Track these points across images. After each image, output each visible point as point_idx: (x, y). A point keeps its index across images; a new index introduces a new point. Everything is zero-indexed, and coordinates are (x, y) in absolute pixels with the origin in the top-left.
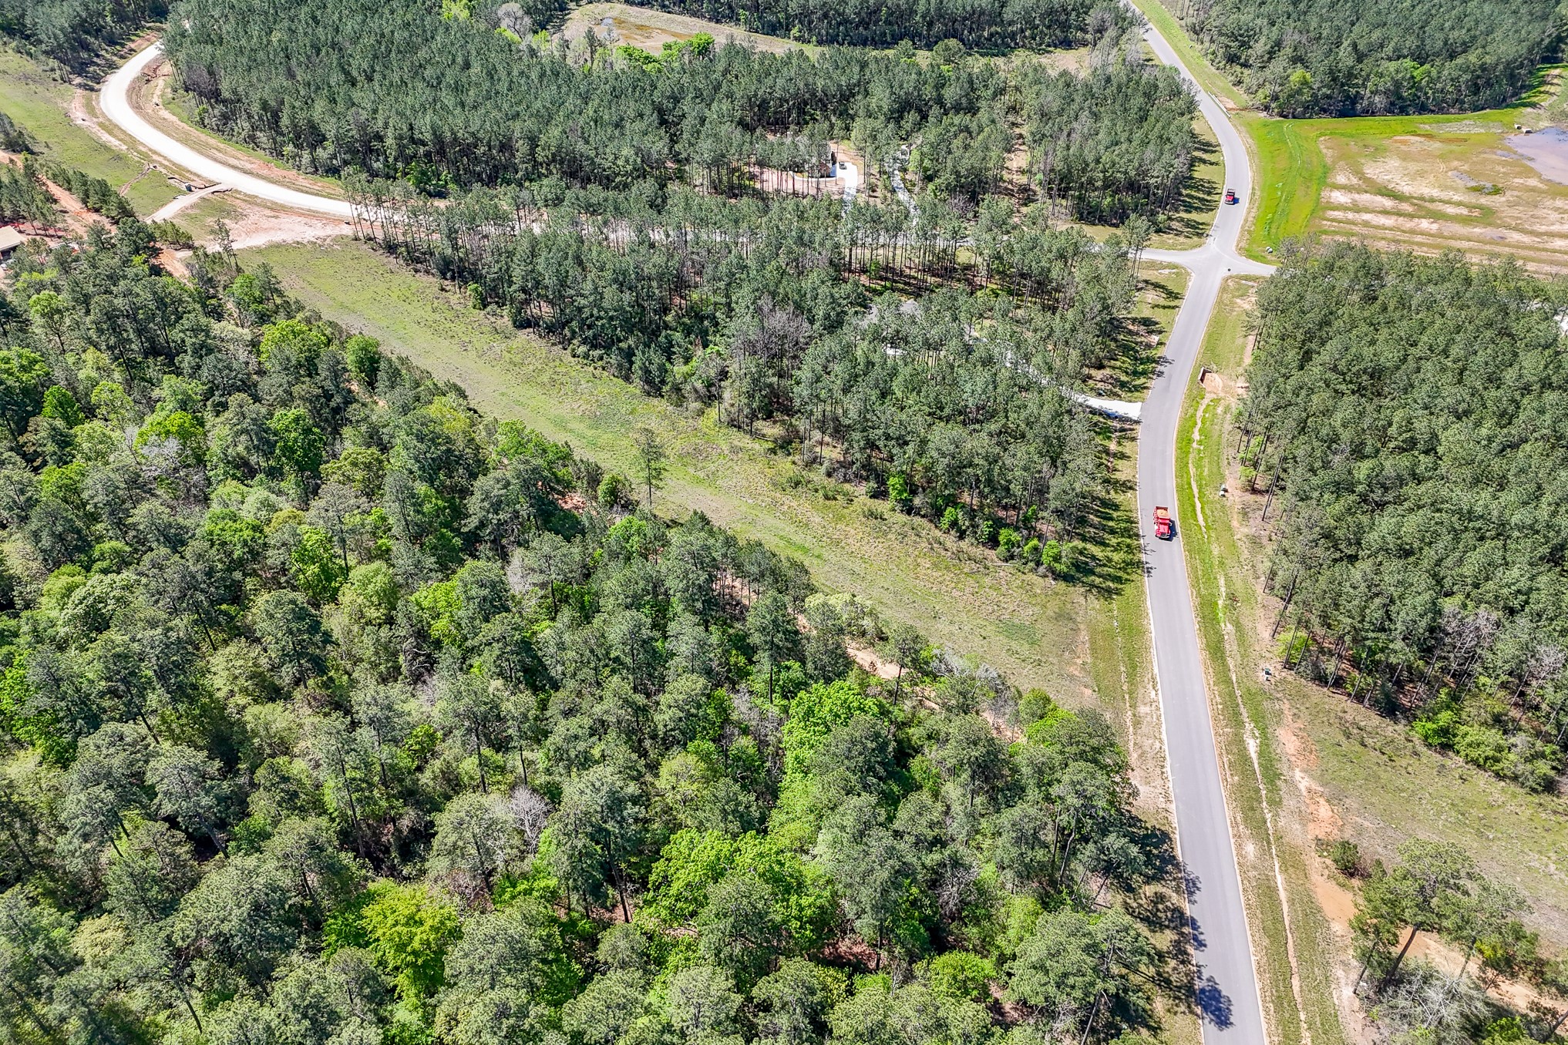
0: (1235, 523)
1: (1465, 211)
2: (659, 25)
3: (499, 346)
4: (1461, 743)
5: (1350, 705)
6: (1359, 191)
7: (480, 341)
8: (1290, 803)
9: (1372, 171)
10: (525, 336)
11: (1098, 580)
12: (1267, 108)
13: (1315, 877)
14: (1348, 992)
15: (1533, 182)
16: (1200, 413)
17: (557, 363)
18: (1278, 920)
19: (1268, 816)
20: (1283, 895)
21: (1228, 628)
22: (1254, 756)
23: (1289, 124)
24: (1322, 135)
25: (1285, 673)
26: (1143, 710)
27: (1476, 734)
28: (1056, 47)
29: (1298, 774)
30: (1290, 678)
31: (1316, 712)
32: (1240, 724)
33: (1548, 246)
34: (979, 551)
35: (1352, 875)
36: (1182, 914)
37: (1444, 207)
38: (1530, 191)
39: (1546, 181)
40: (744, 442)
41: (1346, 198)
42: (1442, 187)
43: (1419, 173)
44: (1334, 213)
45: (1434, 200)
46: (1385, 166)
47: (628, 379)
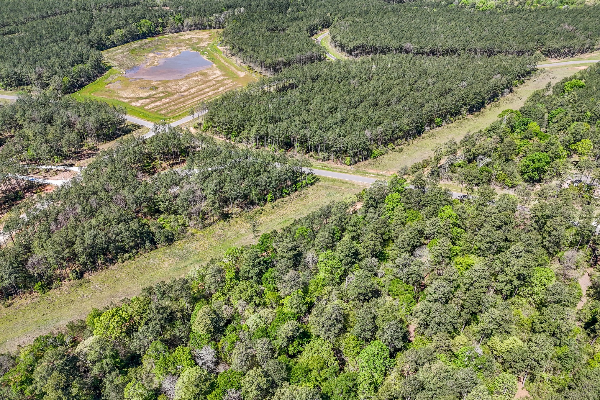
1: (163, 94)
6: (136, 101)
23: (78, 94)
24: (90, 94)
33: (192, 92)
37: (158, 95)
38: (160, 84)
39: (157, 81)
40: (217, 226)
41: (138, 104)
42: (145, 92)
43: (133, 92)
44: (146, 107)
45: (153, 95)
46: (124, 94)
47: (156, 248)
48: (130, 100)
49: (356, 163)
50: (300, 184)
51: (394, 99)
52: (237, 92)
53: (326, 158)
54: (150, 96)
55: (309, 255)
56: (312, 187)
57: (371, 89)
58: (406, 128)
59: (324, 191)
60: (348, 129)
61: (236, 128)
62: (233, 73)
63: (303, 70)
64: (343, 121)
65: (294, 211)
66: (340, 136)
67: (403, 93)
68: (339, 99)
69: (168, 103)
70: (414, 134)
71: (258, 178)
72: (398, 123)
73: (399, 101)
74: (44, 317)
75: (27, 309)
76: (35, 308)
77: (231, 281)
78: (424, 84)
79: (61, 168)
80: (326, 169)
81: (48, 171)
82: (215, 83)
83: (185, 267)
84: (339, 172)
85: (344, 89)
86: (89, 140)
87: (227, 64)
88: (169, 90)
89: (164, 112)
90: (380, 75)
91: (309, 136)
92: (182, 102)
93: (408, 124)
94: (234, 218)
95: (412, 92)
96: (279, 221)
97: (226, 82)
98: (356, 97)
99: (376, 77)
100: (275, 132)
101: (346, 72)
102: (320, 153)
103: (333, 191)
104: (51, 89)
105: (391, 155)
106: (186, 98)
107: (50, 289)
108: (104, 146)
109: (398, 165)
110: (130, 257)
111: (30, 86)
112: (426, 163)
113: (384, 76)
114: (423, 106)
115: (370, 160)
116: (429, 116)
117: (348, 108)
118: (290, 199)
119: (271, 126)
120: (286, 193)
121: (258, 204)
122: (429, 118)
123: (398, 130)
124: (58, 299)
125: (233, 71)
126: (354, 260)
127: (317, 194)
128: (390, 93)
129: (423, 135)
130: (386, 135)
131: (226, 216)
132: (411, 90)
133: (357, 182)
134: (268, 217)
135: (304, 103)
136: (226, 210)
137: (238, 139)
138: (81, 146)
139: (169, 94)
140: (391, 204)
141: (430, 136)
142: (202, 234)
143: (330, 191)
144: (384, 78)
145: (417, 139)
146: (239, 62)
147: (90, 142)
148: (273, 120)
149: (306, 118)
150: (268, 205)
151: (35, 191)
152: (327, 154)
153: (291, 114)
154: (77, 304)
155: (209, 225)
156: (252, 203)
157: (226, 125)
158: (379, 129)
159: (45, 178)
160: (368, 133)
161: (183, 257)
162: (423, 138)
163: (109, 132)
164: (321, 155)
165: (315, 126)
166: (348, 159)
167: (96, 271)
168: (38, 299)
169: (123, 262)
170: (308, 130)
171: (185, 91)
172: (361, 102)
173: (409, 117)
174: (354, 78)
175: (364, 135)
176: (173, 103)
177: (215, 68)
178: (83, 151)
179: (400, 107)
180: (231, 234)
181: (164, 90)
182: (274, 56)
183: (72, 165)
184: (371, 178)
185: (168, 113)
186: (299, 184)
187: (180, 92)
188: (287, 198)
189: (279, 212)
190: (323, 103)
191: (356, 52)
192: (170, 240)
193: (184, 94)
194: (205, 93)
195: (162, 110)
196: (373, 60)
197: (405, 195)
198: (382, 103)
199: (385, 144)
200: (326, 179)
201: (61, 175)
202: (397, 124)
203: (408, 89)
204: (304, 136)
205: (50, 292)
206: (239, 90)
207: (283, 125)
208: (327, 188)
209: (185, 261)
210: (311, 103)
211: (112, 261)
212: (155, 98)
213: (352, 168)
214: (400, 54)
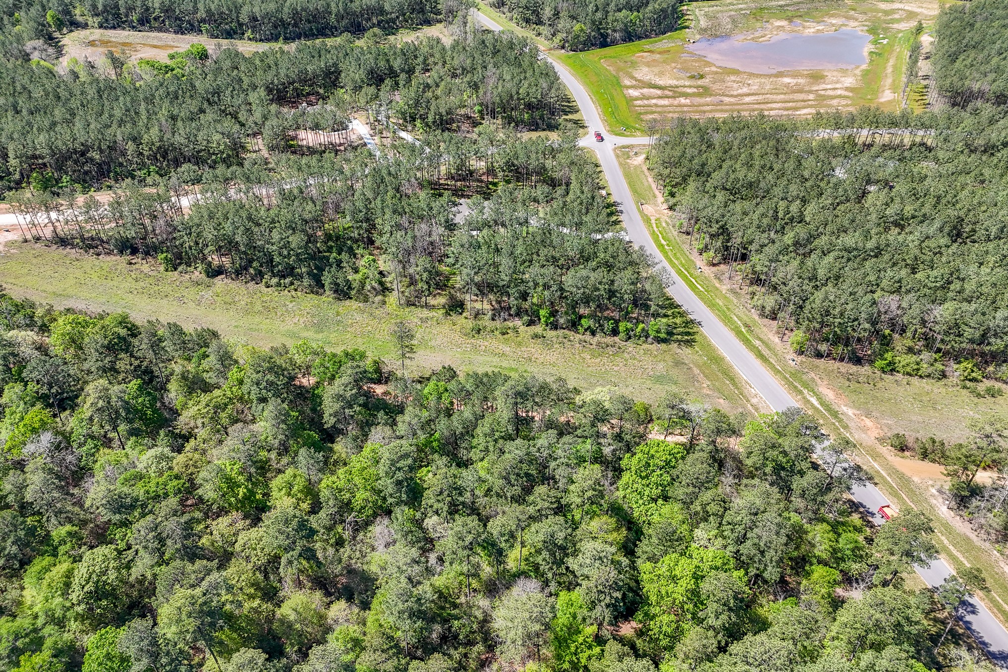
0: (718, 285)
1: (695, 90)
2: (138, 41)
3: (208, 294)
4: (899, 367)
5: (837, 364)
6: (641, 88)
7: (191, 293)
8: (851, 425)
9: (638, 75)
10: (220, 282)
11: (679, 337)
12: (563, 47)
13: (889, 458)
14: (944, 509)
15: (714, 69)
16: (656, 229)
17: (259, 295)
18: (891, 487)
19: (848, 435)
20: (883, 473)
21: (757, 343)
22: (819, 406)
23: (581, 55)
24: (600, 59)
25: (800, 358)
26: (754, 401)
27: (904, 360)
28: (422, 25)
29: (845, 409)
30: (804, 360)
31: (829, 373)
32: (801, 392)
33: (744, 101)
34: (609, 340)
35: (904, 450)
36: (853, 502)
37: (685, 90)
38: (717, 73)
39: (719, 67)
40: (425, 313)
41: (637, 92)
42: (676, 78)
43: (661, 73)
44: (637, 102)
46: (642, 72)
50: (629, 326)
53: (767, 311)
54: (672, 87)
56: (654, 346)
59: (663, 366)
62: (875, 90)
69: (679, 106)
80: (739, 333)
84: (758, 352)
88: (716, 87)
89: (651, 117)
94: (459, 317)
103: (679, 377)
106: (720, 107)
107: (176, 269)
125: (879, 87)
131: (456, 308)
133: (755, 392)
139: (704, 93)
142: (391, 312)
143: (674, 372)
150: (536, 329)
155: (419, 306)
167: (233, 279)
169: (267, 286)
171: (737, 96)
176: (686, 109)
177: (857, 71)
181: (706, 84)
186: (623, 325)
187: (726, 95)
188: (583, 337)
189: (533, 349)
192: (342, 292)
193: (728, 100)
195: (654, 113)
212: (675, 92)
213: (794, 362)
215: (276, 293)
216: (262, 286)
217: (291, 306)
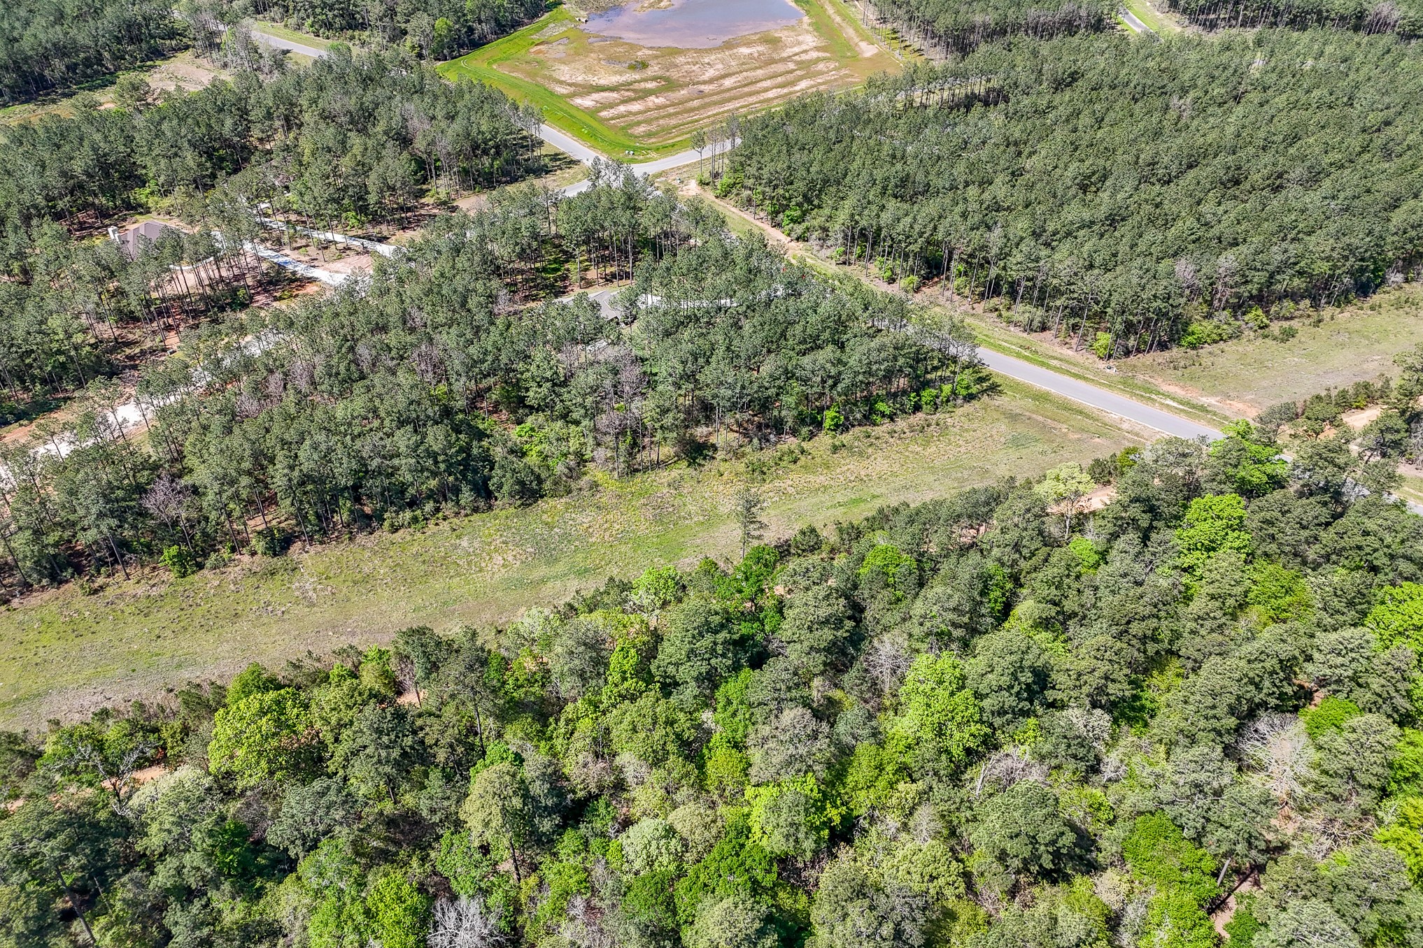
1: (655, 83)
4: (1204, 337)
6: (586, 94)
8: (1228, 413)
9: (564, 77)
15: (647, 52)
21: (1055, 362)
22: (1182, 407)
23: (461, 63)
24: (490, 64)
26: (1126, 426)
29: (1205, 400)
30: (1118, 364)
31: (1151, 369)
32: (1152, 399)
33: (726, 86)
34: (915, 419)
37: (643, 85)
38: (656, 57)
39: (651, 48)
40: (665, 476)
41: (587, 102)
42: (616, 73)
43: (589, 70)
44: (604, 114)
45: (631, 84)
46: (565, 72)
47: (490, 508)
48: (572, 89)
49: (1128, 353)
50: (934, 392)
51: (1298, 172)
52: (832, 98)
53: (1036, 324)
54: (622, 85)
55: (886, 647)
56: (968, 408)
57: (1230, 130)
58: (1323, 267)
59: (1003, 427)
60: (1123, 248)
61: (800, 199)
62: (848, 46)
63: (1035, 53)
64: (1113, 220)
65: (893, 474)
66: (1091, 266)
67: (1335, 156)
68: (1120, 151)
69: (659, 108)
70: (1346, 292)
71: (806, 361)
72: (1294, 249)
73: (1314, 178)
74: (155, 647)
75: (128, 610)
76: (146, 615)
77: (624, 679)
78: (1411, 137)
79: (356, 244)
80: (1026, 358)
81: (325, 245)
82: (791, 66)
83: (543, 581)
84: (1068, 372)
85: (1143, 123)
86: (443, 181)
87: (838, 19)
88: (674, 74)
89: (641, 129)
90: (1270, 92)
91: (995, 251)
92: (692, 110)
93: (1328, 259)
94: (716, 463)
95: (1367, 156)
96: (840, 498)
97: (821, 66)
98: (1174, 151)
99: (1255, 97)
100: (900, 228)
101: (1163, 71)
102: (1020, 307)
103: (1032, 432)
104: (408, 44)
105: (1250, 346)
106: (707, 100)
107: (201, 567)
108: (471, 203)
109: (1265, 383)
110: (415, 520)
111: (367, 33)
112: (1366, 395)
113: (1284, 96)
114: (1395, 204)
115: (1176, 352)
116: (1411, 240)
117: (1144, 179)
118: (892, 433)
119: (892, 204)
120: (883, 415)
121: (794, 432)
122: (1409, 247)
123: (1291, 272)
124: (207, 599)
125: (848, 40)
126: (1026, 705)
127: (979, 434)
128: (1291, 151)
129: (1376, 298)
130: (1246, 282)
131: (696, 452)
132: (1365, 149)
133: (1115, 416)
134: (811, 478)
135: (1012, 148)
136: (700, 432)
137: (799, 229)
138: (422, 193)
139: (669, 85)
140: (1203, 530)
141: (1398, 305)
142: (619, 492)
143: (1021, 428)
144: (1280, 101)
145: (1350, 308)
146: (871, 17)
147: (442, 186)
148: (906, 190)
149: (1001, 194)
150: (824, 440)
151: (278, 295)
152: (1040, 312)
153: (962, 179)
154: (242, 625)
155: (646, 469)
156: (778, 426)
157: (776, 187)
158: (1228, 261)
159: (312, 263)
160: (1184, 269)
161: (546, 552)
162: (1372, 308)
163: (492, 166)
164: (1022, 311)
165: (1021, 225)
166: (1104, 338)
167: (322, 543)
168: (163, 589)
169: (395, 530)
170: (998, 231)
171: (711, 81)
172: (1190, 167)
173: (1341, 234)
174: (1184, 91)
175: (1171, 274)
176: (671, 110)
177: (805, 26)
178: (423, 205)
179: (1313, 199)
180: (692, 508)
181: (660, 73)
182: (963, 8)
183: (382, 239)
184: (1165, 412)
185: (650, 135)
186: (927, 394)
187: (698, 83)
188: (884, 428)
189: (849, 466)
190: (1065, 158)
191: (1212, 16)
192: (529, 492)
193: (706, 88)
194: (758, 92)
195: (639, 124)
196: (1259, 43)
197: (1261, 509)
198: (1255, 177)
199: (1239, 308)
200: (1018, 388)
201: (349, 260)
202: (1292, 252)
203: (1355, 143)
204: (983, 248)
205: (196, 577)
206: (839, 93)
207: (930, 208)
208: (1013, 417)
209: (548, 563)
210: (1031, 154)
211: (367, 522)
212: (634, 91)
213: (1111, 369)
214: (1350, 33)
215: (419, 534)
216: (383, 534)
217: (465, 543)
